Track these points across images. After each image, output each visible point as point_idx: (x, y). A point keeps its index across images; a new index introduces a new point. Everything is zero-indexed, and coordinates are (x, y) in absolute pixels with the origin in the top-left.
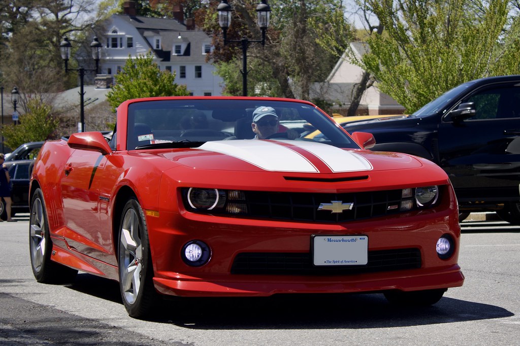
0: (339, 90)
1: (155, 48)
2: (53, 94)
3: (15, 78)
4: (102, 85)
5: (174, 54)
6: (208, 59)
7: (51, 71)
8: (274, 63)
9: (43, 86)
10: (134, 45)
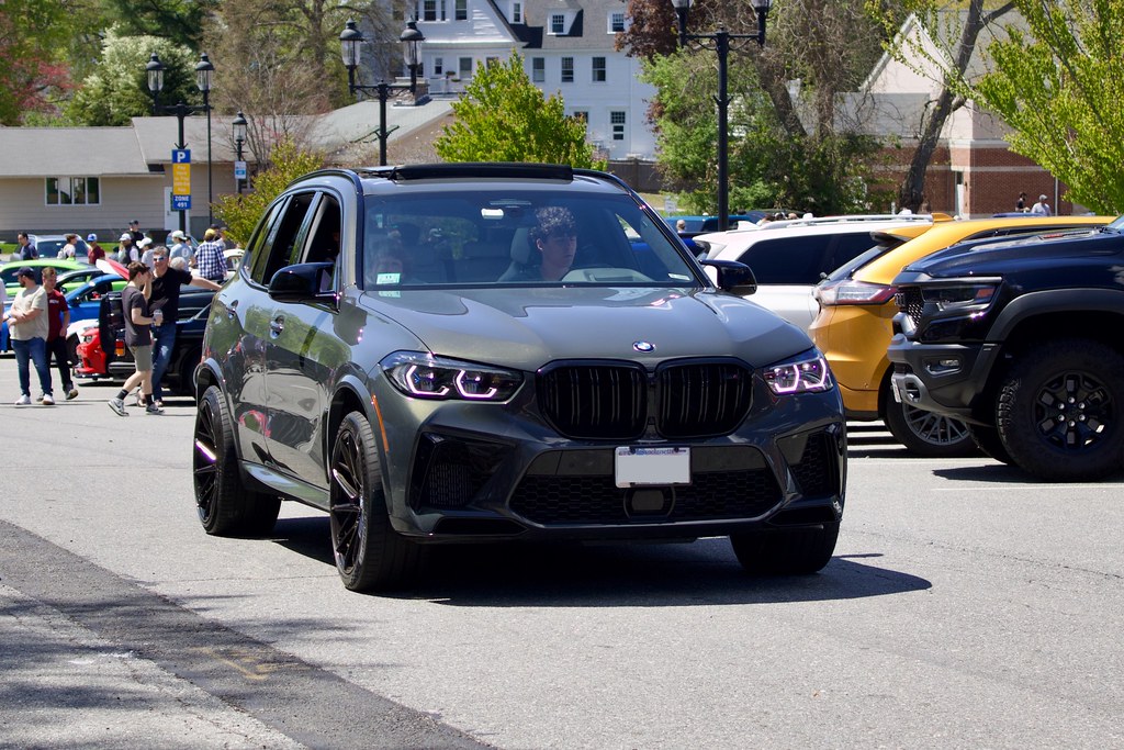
0: (895, 115)
1: (511, 20)
2: (308, 117)
3: (231, 85)
4: (405, 99)
5: (549, 32)
6: (621, 45)
7: (306, 71)
8: (763, 60)
9: (287, 103)
10: (468, 15)
